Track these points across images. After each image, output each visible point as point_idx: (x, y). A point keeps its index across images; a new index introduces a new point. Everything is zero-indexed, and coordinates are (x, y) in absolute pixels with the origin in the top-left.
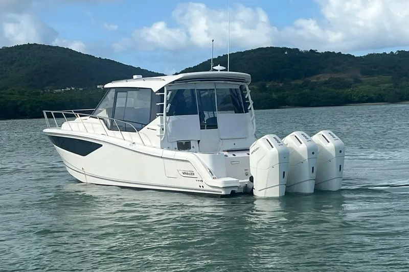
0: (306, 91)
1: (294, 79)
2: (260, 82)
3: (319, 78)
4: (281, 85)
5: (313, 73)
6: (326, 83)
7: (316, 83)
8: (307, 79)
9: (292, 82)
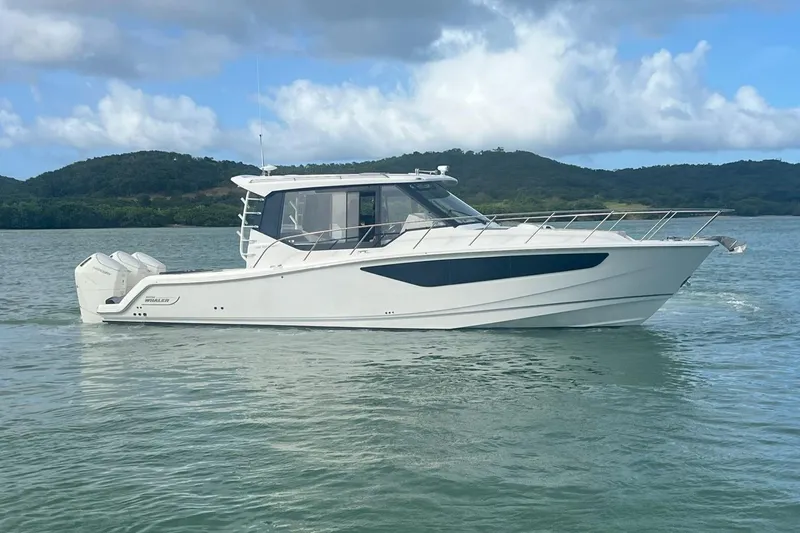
0: (200, 207)
1: (185, 192)
2: (141, 195)
3: (216, 192)
4: (168, 198)
5: (210, 186)
6: (224, 198)
7: (212, 197)
8: (201, 192)
9: (183, 196)
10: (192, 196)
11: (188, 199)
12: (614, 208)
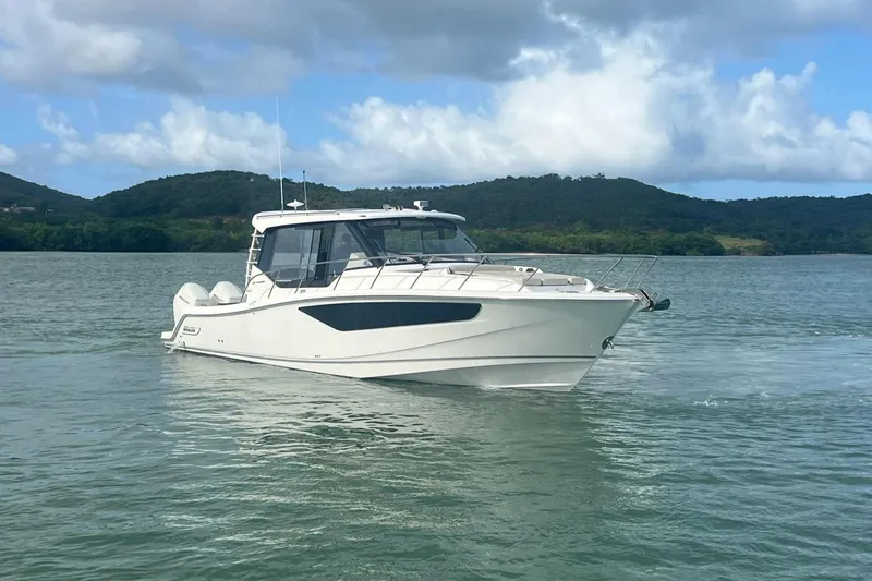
2: (214, 217)
12: (726, 242)
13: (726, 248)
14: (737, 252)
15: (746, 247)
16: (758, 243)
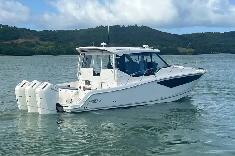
0: (12, 47)
3: (19, 41)
6: (22, 44)
7: (17, 43)
8: (13, 41)
9: (5, 42)
10: (9, 42)
11: (7, 44)
12: (181, 50)
13: (181, 52)
14: (185, 53)
15: (188, 52)
16: (193, 50)
